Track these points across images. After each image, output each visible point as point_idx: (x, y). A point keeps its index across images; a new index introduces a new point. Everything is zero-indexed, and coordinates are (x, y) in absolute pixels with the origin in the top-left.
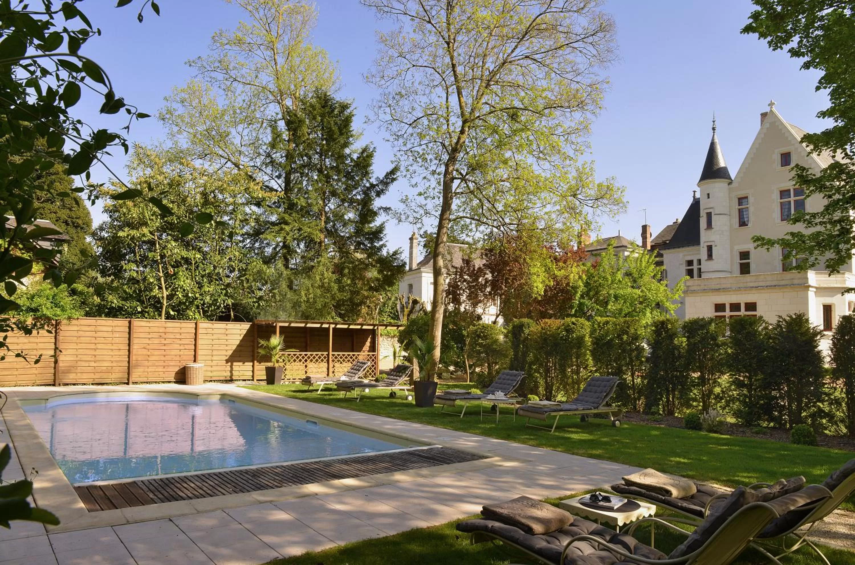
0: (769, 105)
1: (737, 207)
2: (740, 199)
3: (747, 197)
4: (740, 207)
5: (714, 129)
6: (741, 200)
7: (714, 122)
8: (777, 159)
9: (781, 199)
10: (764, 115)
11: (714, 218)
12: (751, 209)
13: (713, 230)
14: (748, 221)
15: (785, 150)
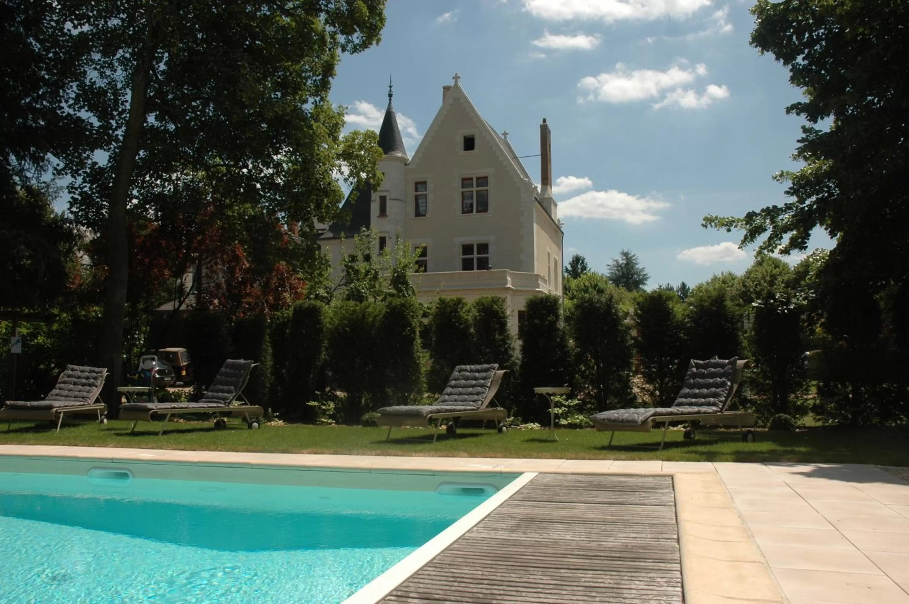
0: (453, 78)
1: (414, 193)
2: (417, 184)
3: (425, 183)
4: (418, 193)
5: (390, 96)
6: (420, 185)
7: (390, 87)
8: (461, 142)
9: (463, 188)
10: (446, 89)
11: (389, 203)
12: (430, 197)
13: (387, 218)
14: (426, 211)
15: (468, 132)
